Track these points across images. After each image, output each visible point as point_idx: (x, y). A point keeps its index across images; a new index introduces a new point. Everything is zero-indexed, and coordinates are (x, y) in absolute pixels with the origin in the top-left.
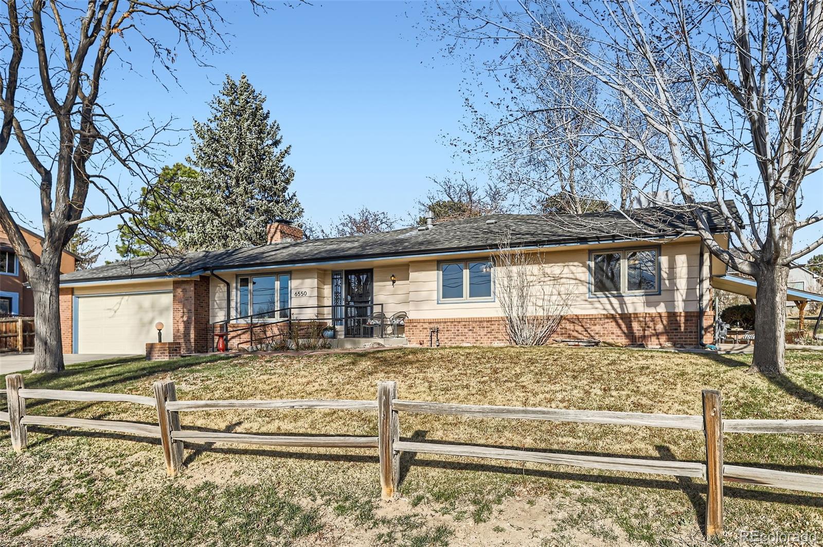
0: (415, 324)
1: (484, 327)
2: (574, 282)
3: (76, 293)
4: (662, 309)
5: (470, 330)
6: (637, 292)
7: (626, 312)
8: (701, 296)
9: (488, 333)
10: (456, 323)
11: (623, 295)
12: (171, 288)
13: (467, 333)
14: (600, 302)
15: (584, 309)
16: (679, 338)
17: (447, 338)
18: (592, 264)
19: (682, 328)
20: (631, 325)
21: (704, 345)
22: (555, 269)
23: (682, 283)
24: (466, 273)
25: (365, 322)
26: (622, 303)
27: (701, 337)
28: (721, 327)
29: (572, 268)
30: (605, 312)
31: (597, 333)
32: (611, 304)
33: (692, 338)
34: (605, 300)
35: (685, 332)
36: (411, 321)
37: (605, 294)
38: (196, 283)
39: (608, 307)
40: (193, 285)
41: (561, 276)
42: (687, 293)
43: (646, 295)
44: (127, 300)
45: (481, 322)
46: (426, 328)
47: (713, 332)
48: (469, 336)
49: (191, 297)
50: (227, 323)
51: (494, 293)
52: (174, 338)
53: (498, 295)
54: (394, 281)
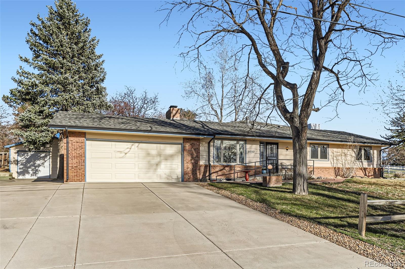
2: (351, 156)
3: (87, 136)
4: (371, 167)
7: (364, 167)
8: (380, 163)
11: (363, 161)
12: (182, 142)
18: (355, 151)
19: (377, 173)
24: (319, 149)
29: (350, 151)
30: (359, 167)
32: (360, 164)
37: (358, 161)
41: (347, 153)
42: (377, 162)
43: (368, 162)
49: (198, 149)
50: (210, 164)
51: (328, 158)
52: (185, 172)
53: (329, 159)
54: (287, 150)
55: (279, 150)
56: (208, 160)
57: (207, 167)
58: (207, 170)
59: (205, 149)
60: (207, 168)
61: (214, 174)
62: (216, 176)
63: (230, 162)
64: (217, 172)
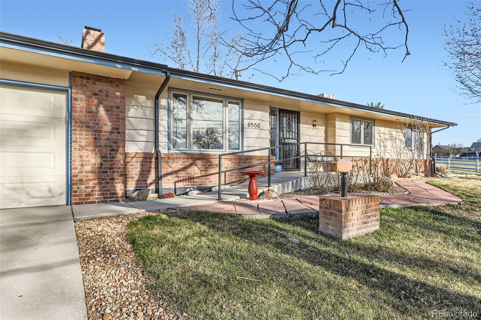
11: (413, 149)
49: (118, 108)
50: (157, 152)
51: (374, 143)
52: (76, 176)
53: (376, 145)
54: (314, 125)
55: (301, 125)
56: (154, 141)
57: (150, 158)
58: (150, 168)
59: (145, 114)
60: (151, 162)
61: (169, 177)
62: (175, 182)
63: (208, 148)
64: (176, 172)
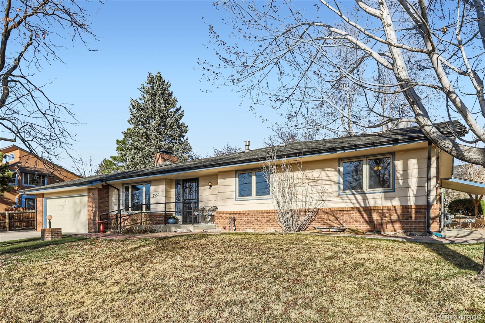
0: (221, 215)
1: (265, 217)
2: (328, 182)
3: (45, 196)
4: (396, 203)
5: (256, 219)
6: (377, 190)
7: (368, 206)
8: (429, 192)
9: (268, 221)
10: (246, 214)
11: (366, 192)
12: (86, 193)
13: (254, 221)
14: (347, 197)
15: (336, 203)
16: (410, 226)
17: (241, 225)
18: (342, 169)
19: (413, 218)
20: (371, 215)
21: (431, 233)
22: (315, 174)
23: (413, 182)
24: (254, 179)
25: (191, 213)
26: (365, 199)
27: (429, 226)
28: (447, 217)
29: (328, 172)
30: (352, 206)
31: (345, 222)
32: (356, 199)
33: (421, 227)
34: (352, 197)
35: (415, 222)
36: (219, 213)
37: (352, 192)
38: (99, 189)
39: (354, 201)
40: (97, 190)
41: (319, 179)
42: (417, 190)
43: (384, 192)
44: (69, 200)
45: (263, 213)
46: (227, 218)
47: (439, 221)
48: (255, 223)
51: (272, 193)
52: (88, 223)
54: (211, 186)
55: (200, 188)
